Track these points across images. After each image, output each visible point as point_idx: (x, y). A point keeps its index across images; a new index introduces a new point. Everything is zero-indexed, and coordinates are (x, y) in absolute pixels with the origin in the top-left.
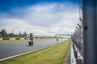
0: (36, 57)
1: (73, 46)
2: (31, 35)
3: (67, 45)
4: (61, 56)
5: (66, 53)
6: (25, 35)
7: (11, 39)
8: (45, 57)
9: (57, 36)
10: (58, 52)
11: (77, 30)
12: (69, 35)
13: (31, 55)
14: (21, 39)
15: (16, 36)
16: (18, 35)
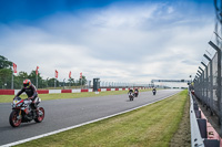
0: (108, 132)
1: (196, 109)
2: (96, 81)
3: (180, 105)
4: (166, 131)
5: (178, 124)
6: (82, 82)
7: (51, 91)
8: (130, 133)
9: (156, 84)
10: (157, 121)
11: (204, 68)
12: (183, 81)
13: (96, 129)
14: (73, 91)
15: (63, 84)
16: (67, 81)
